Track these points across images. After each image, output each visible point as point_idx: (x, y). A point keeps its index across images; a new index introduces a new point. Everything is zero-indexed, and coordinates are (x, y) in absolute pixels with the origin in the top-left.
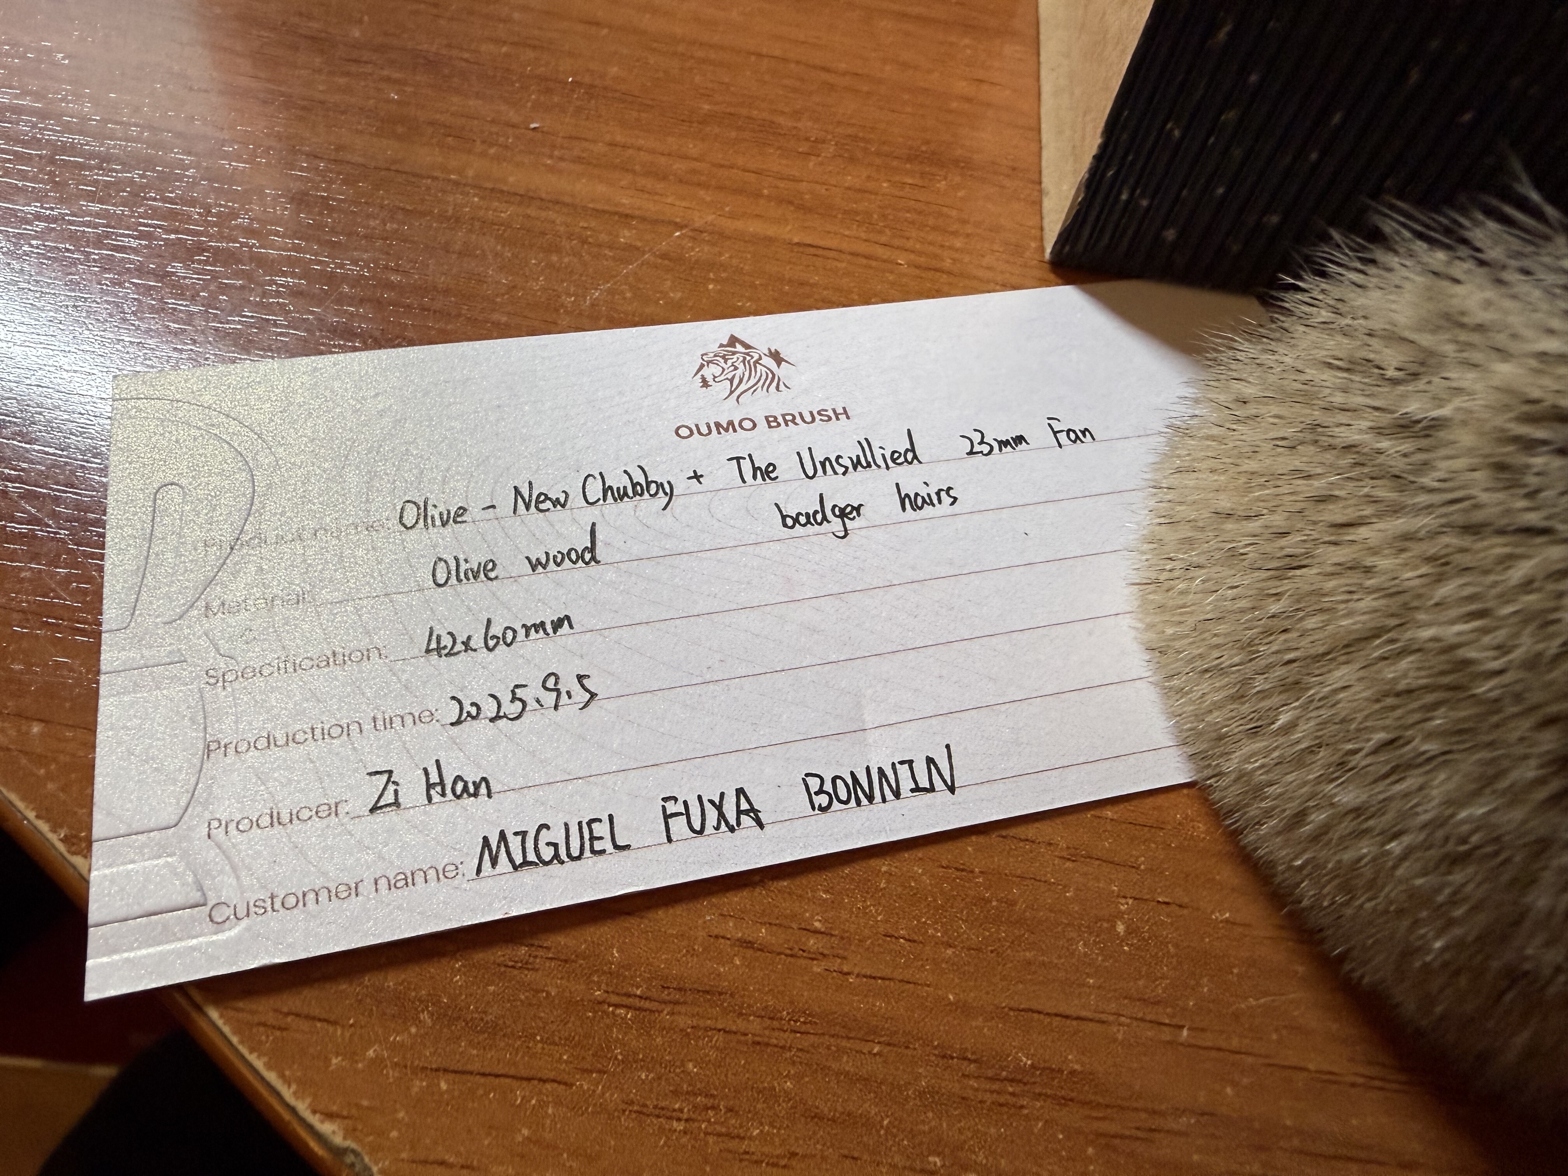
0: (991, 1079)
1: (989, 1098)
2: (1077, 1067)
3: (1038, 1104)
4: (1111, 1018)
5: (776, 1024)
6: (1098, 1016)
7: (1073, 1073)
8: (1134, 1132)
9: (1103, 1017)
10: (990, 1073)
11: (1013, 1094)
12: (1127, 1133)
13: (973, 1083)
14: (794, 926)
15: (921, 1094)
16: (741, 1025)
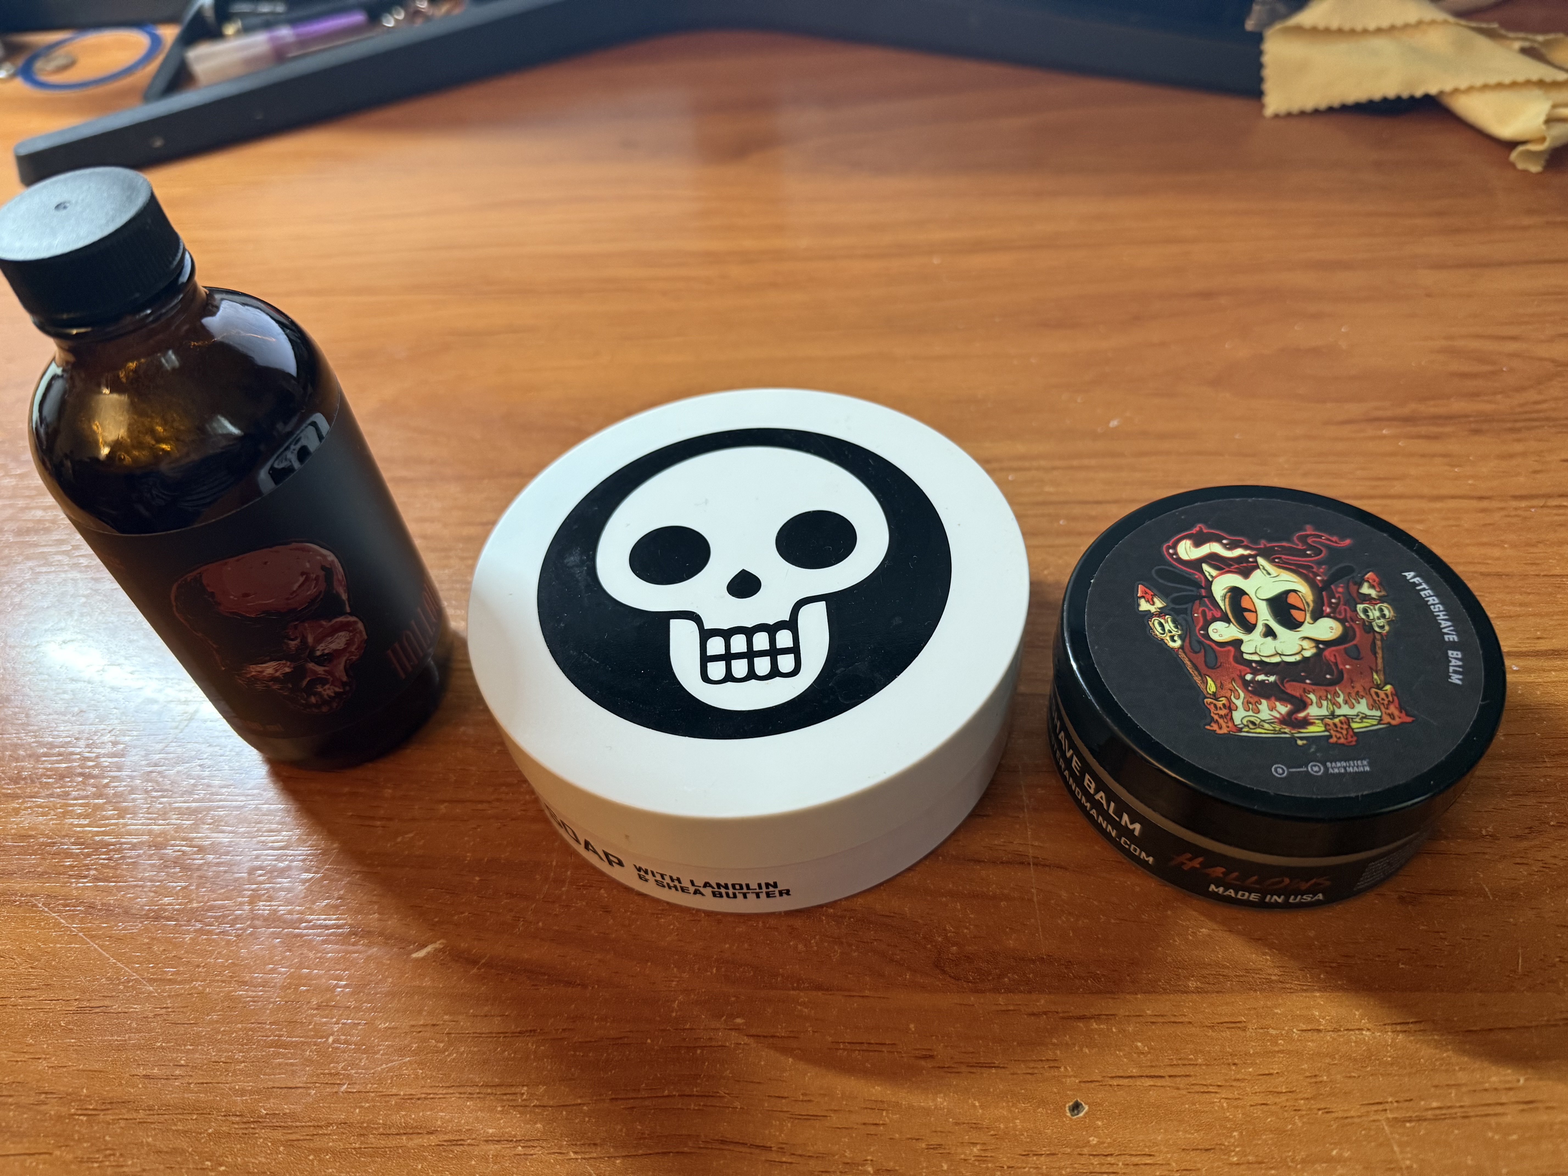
0: (245, 1123)
1: (240, 1132)
2: (288, 1111)
3: (263, 1131)
4: (311, 1085)
5: (152, 1112)
6: (305, 1085)
7: (284, 1114)
8: (305, 1137)
9: (309, 1085)
10: (245, 1120)
11: (253, 1128)
12: (302, 1138)
13: (236, 1126)
14: (171, 1064)
15: (209, 1135)
16: (135, 1115)
